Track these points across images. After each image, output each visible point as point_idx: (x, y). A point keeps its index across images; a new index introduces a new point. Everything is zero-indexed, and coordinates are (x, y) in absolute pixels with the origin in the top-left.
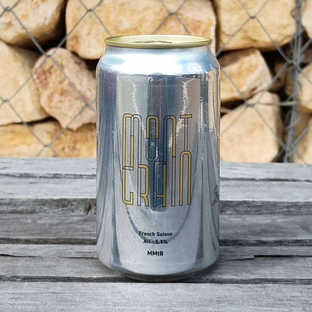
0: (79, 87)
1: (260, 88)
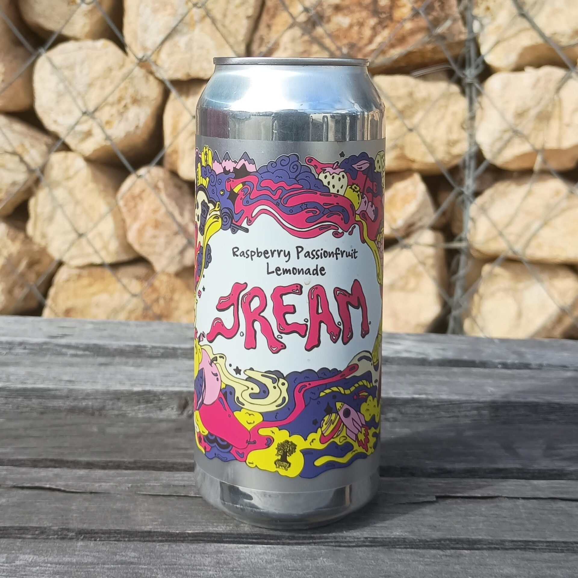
0: (179, 218)
1: (419, 224)
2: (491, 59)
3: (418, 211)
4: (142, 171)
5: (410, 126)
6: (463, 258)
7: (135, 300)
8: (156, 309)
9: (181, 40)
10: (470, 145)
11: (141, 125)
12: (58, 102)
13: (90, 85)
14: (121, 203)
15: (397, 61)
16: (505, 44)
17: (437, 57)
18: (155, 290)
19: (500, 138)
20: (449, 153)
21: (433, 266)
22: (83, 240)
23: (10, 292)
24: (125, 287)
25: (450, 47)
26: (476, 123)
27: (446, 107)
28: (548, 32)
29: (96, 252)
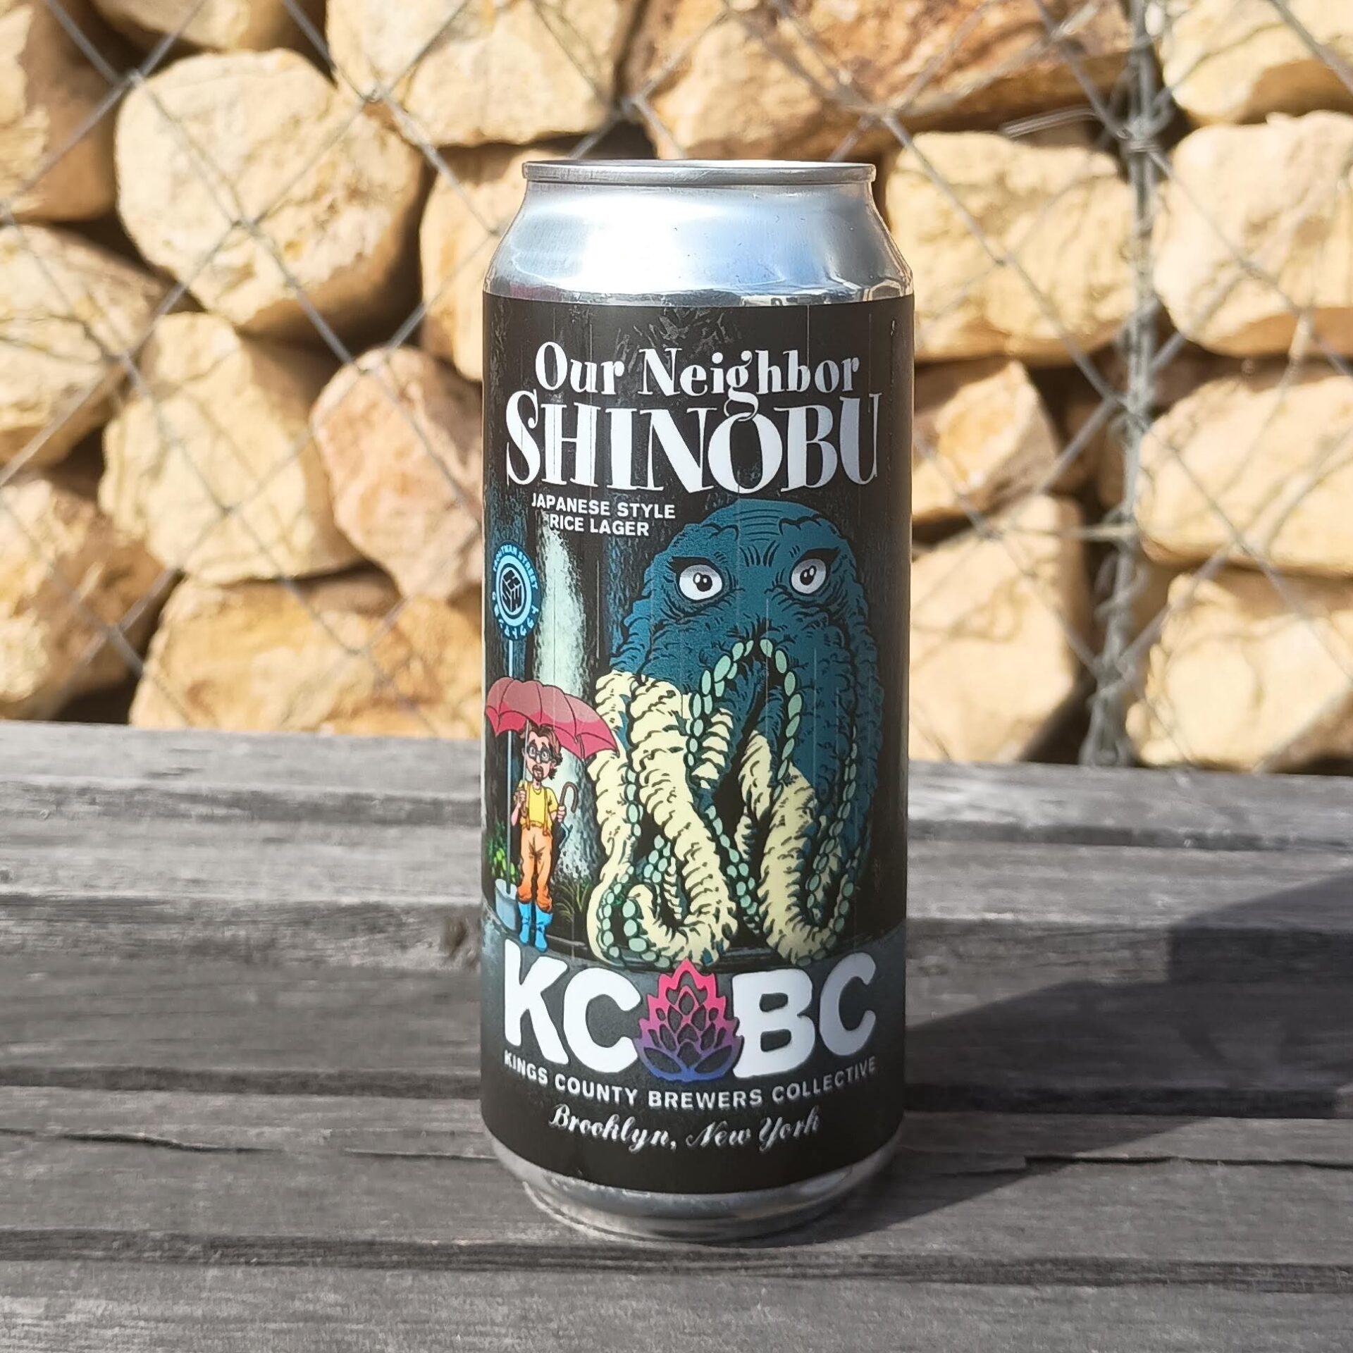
1: (1023, 482)
2: (1187, 96)
3: (1019, 452)
4: (372, 359)
5: (999, 254)
6: (1124, 563)
7: (353, 663)
8: (405, 685)
9: (462, 54)
10: (1141, 297)
11: (369, 250)
12: (174, 198)
13: (250, 158)
14: (322, 435)
15: (968, 101)
16: (1222, 61)
17: (1063, 90)
18: (400, 637)
19: (1212, 282)
20: (1091, 316)
21: (1054, 582)
22: (233, 522)
23: (60, 644)
24: (330, 632)
25: (1092, 67)
26: (1155, 245)
27: (1085, 206)
28: (1321, 34)
29: (263, 550)
